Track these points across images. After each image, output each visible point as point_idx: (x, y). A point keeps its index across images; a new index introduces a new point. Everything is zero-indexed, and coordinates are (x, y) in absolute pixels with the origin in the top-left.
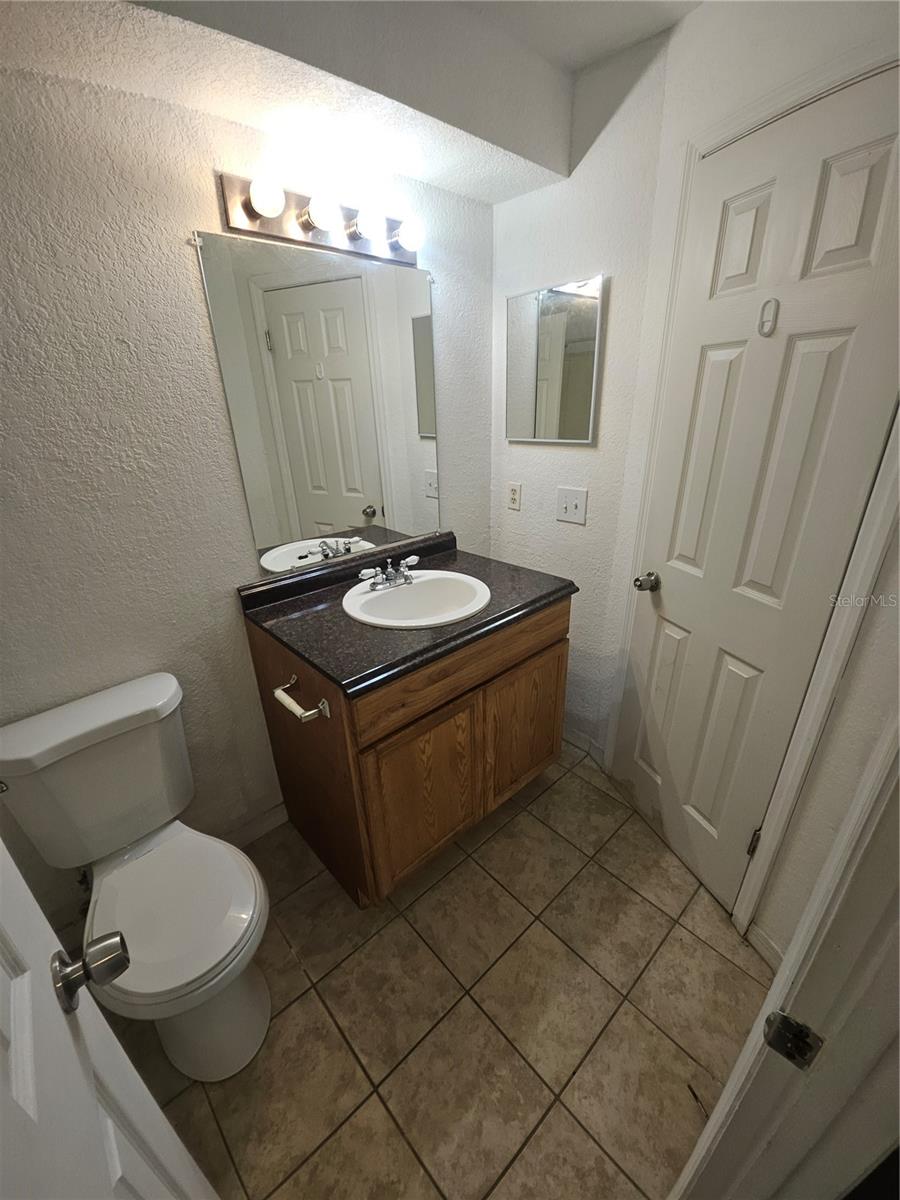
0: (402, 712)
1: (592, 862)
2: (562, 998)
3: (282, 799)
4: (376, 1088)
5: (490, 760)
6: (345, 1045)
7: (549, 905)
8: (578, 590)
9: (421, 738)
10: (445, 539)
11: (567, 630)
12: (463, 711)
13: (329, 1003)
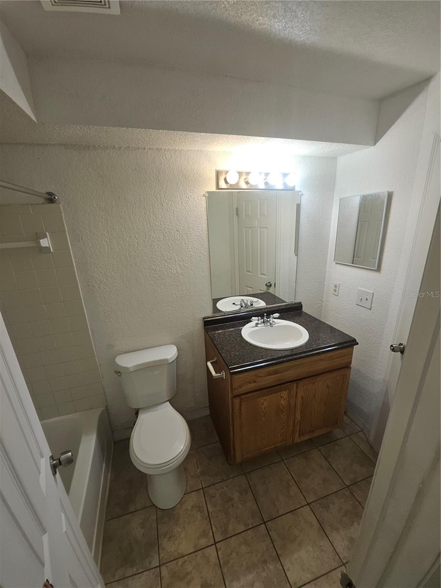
0: (254, 384)
1: (347, 489)
2: (310, 548)
3: (208, 405)
4: (215, 543)
5: (298, 416)
6: (208, 519)
7: (317, 500)
8: (357, 344)
9: (262, 398)
10: (297, 305)
11: (350, 363)
12: (285, 390)
13: (206, 498)
